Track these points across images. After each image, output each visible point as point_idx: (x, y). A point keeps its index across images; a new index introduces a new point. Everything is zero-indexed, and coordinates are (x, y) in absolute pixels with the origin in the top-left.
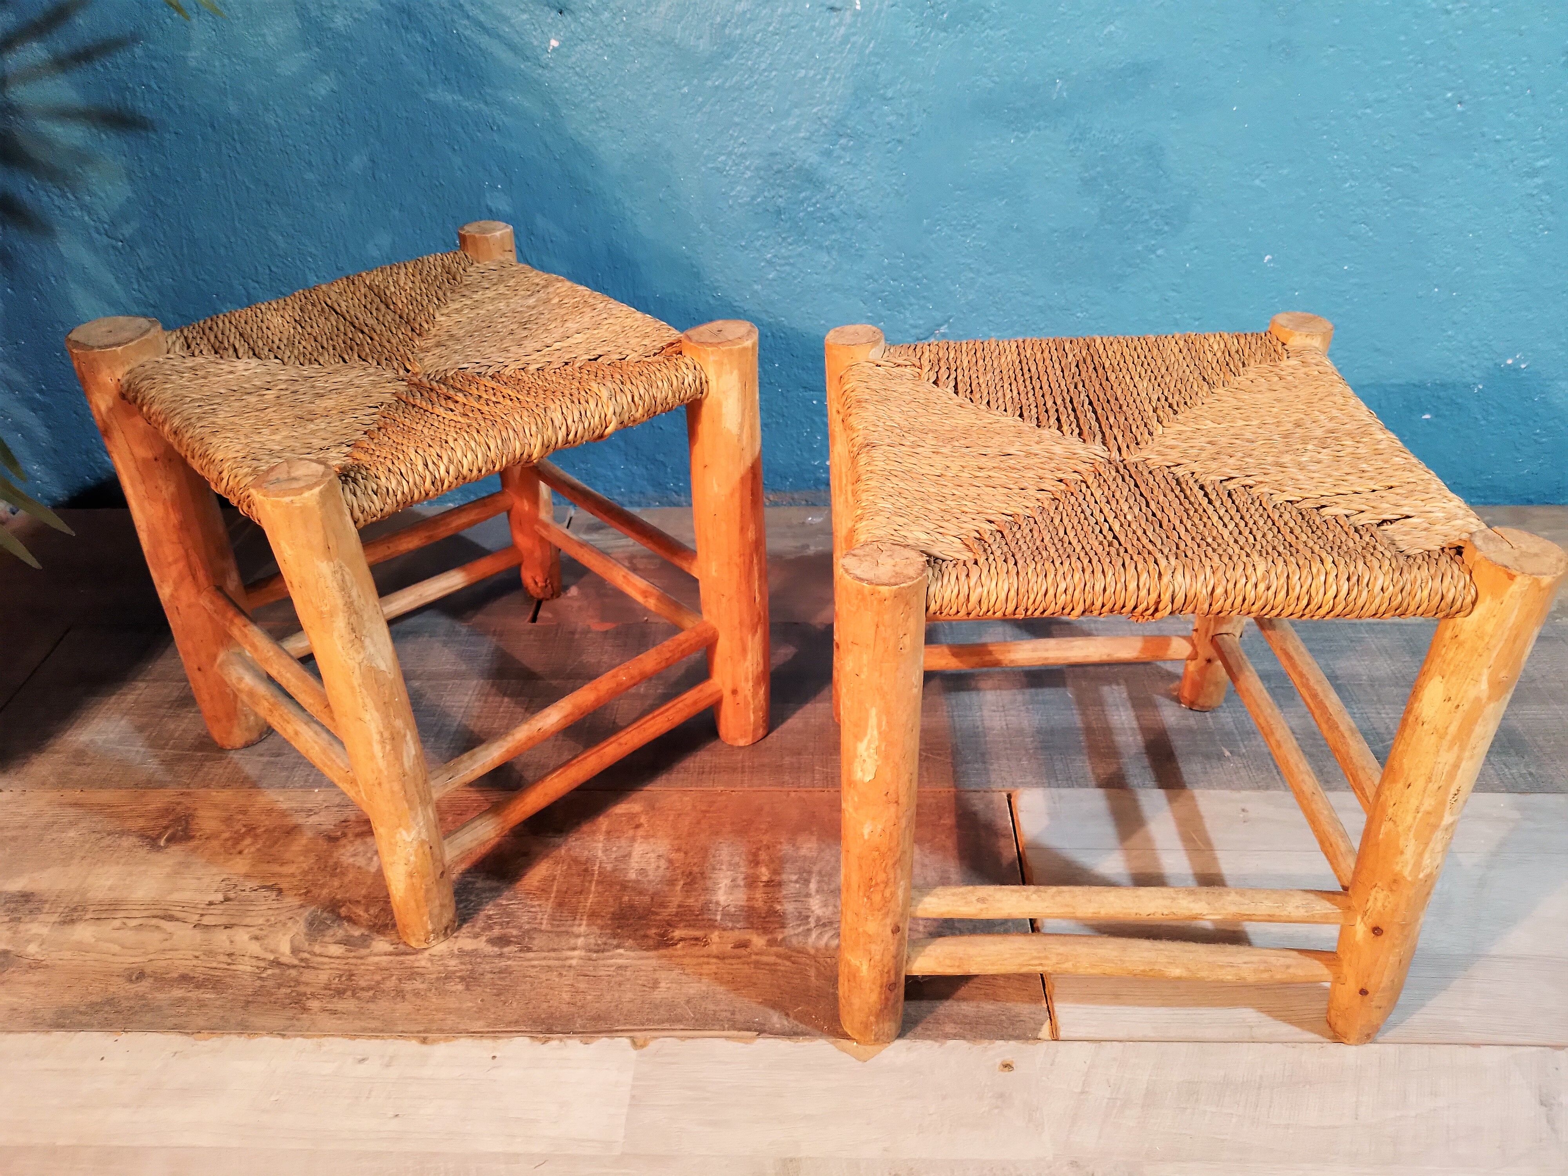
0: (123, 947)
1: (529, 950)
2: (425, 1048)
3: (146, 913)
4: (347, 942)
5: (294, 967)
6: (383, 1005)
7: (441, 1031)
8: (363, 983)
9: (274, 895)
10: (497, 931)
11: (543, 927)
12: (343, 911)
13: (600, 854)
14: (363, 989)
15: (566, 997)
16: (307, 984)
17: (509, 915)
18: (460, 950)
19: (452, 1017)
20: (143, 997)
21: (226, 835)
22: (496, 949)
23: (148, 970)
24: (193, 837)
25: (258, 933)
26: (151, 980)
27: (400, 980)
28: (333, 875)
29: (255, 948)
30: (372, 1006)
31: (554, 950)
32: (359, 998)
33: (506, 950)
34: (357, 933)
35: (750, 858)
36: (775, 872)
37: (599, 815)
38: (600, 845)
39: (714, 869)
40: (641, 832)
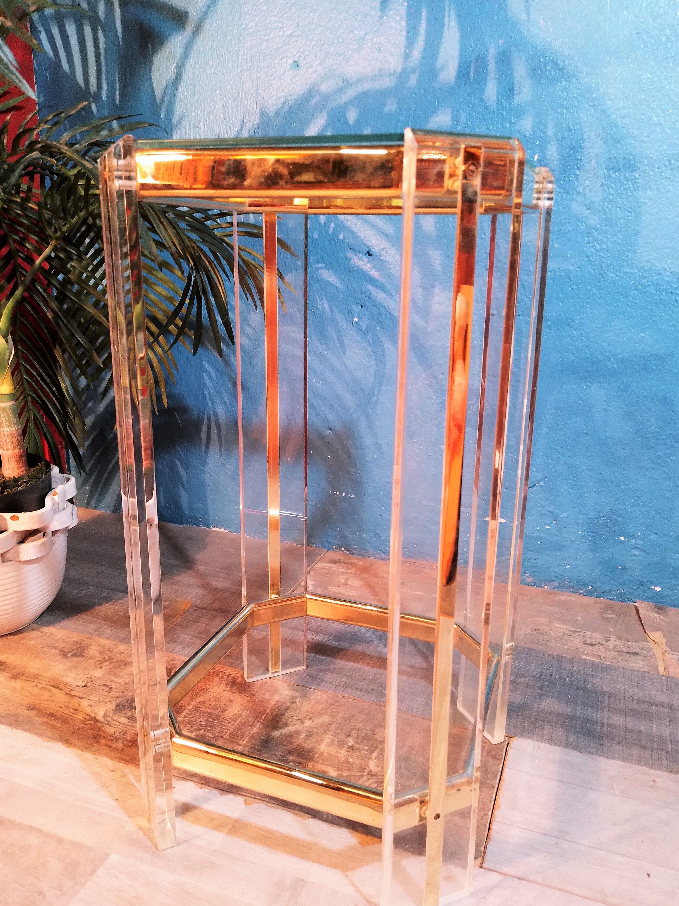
0: (31, 694)
3: (48, 683)
4: (130, 718)
5: (102, 722)
9: (107, 689)
10: (202, 732)
13: (269, 711)
14: (128, 741)
16: (103, 731)
20: (30, 717)
21: (99, 659)
23: (37, 707)
24: (83, 656)
25: (92, 704)
26: (37, 711)
29: (88, 710)
35: (346, 732)
36: (357, 743)
37: (276, 693)
38: (271, 706)
39: (324, 733)
40: (294, 706)
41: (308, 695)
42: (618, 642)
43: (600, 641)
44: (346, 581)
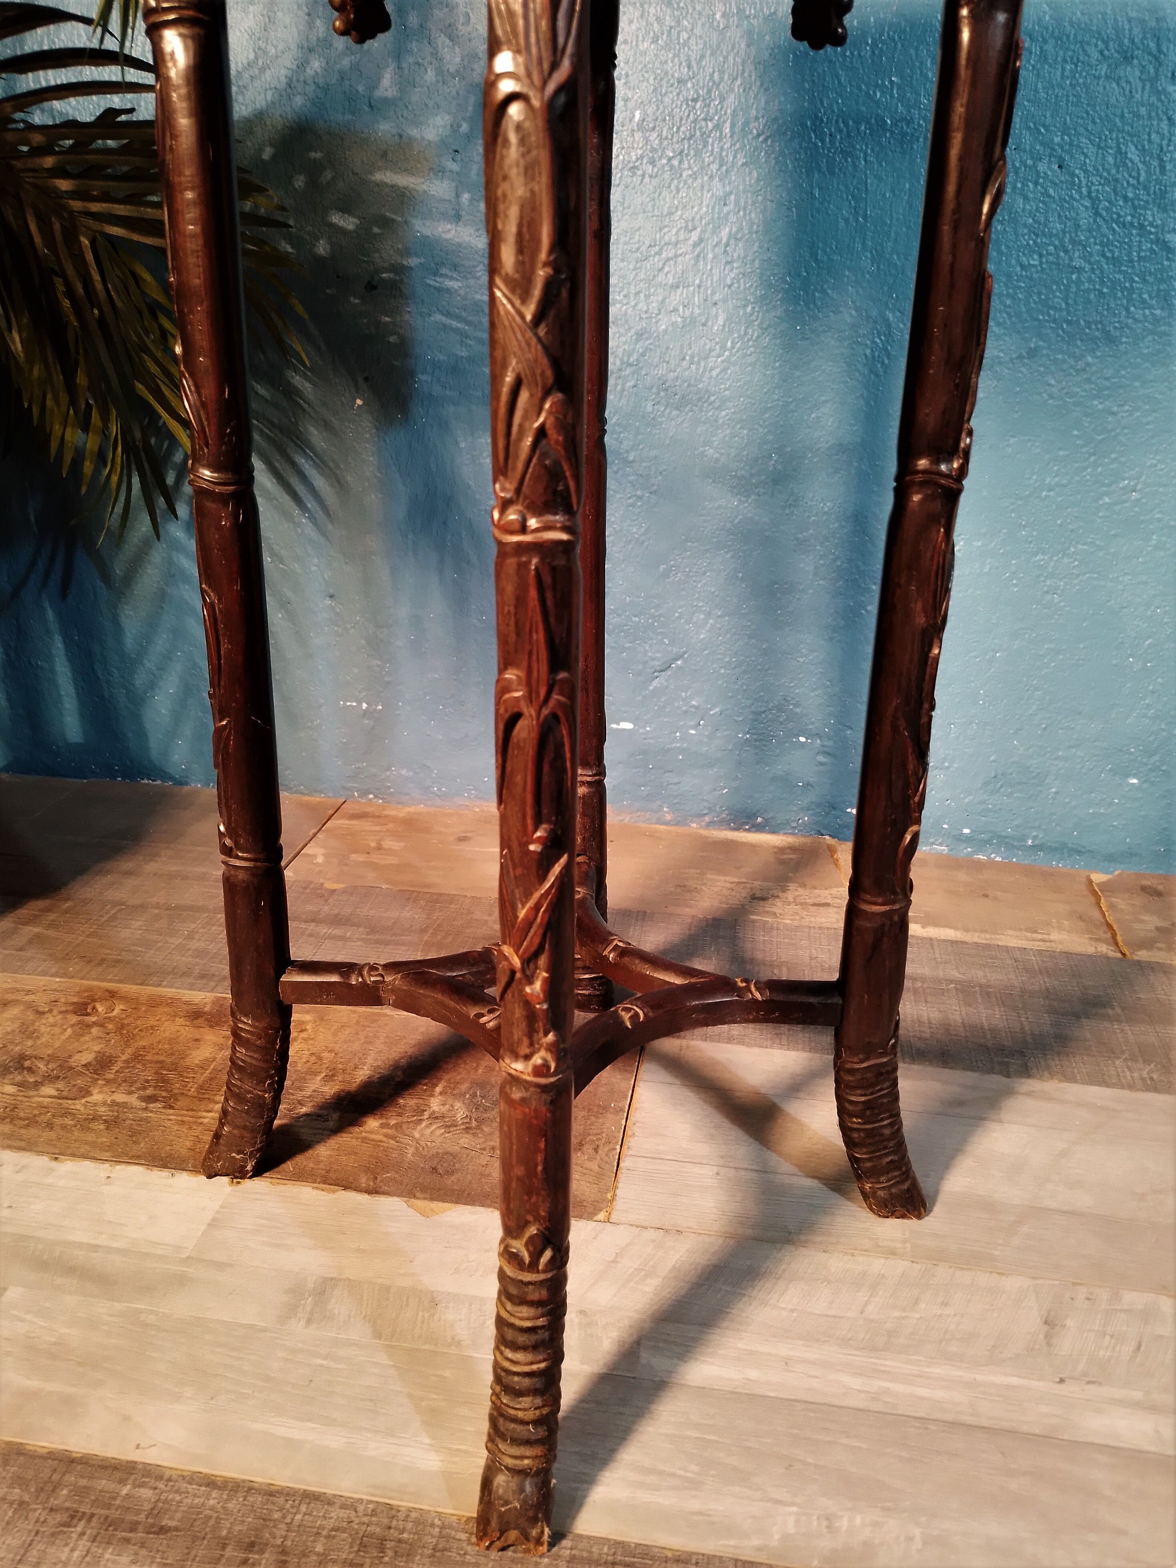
1: (171, 1107)
2: (54, 1164)
4: (21, 1085)
6: (33, 1131)
7: (73, 1155)
8: (22, 1115)
10: (149, 1092)
11: (190, 1093)
12: (27, 1064)
14: (21, 1119)
15: (188, 1144)
17: (164, 1081)
18: (113, 1101)
19: (87, 1147)
22: (144, 1104)
27: (54, 1116)
28: (30, 1037)
30: (23, 1131)
31: (193, 1110)
32: (15, 1125)
33: (151, 1105)
34: (32, 1080)
39: (356, 1068)
40: (304, 1035)
41: (326, 1017)
42: (801, 892)
43: (775, 892)
44: (378, 844)
